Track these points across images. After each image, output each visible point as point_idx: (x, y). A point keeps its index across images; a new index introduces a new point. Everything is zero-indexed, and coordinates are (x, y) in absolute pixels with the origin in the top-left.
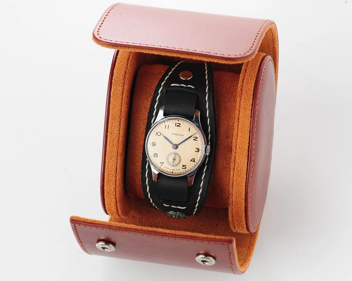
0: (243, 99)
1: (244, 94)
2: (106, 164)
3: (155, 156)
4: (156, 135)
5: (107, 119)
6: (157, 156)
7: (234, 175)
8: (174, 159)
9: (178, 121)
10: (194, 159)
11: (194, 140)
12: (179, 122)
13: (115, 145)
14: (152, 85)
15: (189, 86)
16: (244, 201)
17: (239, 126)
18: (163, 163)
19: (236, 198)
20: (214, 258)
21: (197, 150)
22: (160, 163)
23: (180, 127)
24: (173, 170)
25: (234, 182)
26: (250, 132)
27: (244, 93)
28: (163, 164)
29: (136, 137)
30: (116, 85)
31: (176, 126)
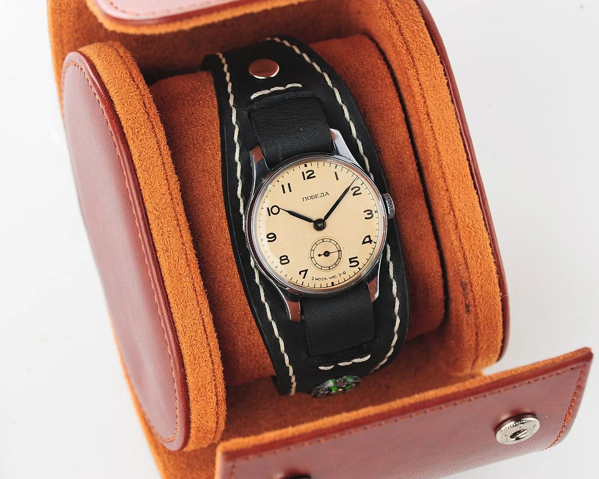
0: (423, 69)
1: (419, 59)
2: (178, 325)
3: (283, 262)
4: (270, 215)
5: (144, 222)
6: (287, 261)
7: (460, 239)
8: (327, 254)
9: (306, 166)
10: (369, 236)
11: (354, 194)
12: (309, 167)
13: (185, 274)
14: (196, 118)
15: (289, 86)
16: (498, 289)
17: (436, 130)
18: (306, 271)
19: (482, 287)
20: (533, 415)
21: (368, 214)
22: (300, 274)
23: (315, 177)
24: (333, 277)
25: (467, 253)
26: (461, 134)
27: (417, 56)
28: (305, 274)
29: (210, 242)
30: (137, 138)
31: (306, 178)
